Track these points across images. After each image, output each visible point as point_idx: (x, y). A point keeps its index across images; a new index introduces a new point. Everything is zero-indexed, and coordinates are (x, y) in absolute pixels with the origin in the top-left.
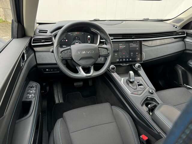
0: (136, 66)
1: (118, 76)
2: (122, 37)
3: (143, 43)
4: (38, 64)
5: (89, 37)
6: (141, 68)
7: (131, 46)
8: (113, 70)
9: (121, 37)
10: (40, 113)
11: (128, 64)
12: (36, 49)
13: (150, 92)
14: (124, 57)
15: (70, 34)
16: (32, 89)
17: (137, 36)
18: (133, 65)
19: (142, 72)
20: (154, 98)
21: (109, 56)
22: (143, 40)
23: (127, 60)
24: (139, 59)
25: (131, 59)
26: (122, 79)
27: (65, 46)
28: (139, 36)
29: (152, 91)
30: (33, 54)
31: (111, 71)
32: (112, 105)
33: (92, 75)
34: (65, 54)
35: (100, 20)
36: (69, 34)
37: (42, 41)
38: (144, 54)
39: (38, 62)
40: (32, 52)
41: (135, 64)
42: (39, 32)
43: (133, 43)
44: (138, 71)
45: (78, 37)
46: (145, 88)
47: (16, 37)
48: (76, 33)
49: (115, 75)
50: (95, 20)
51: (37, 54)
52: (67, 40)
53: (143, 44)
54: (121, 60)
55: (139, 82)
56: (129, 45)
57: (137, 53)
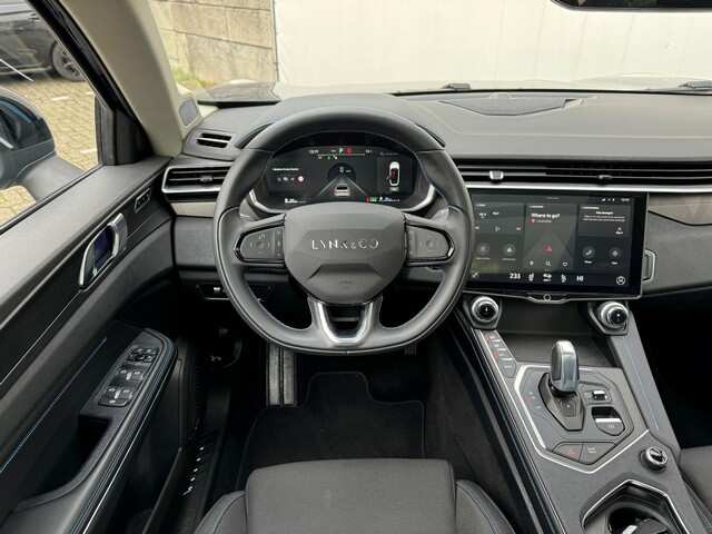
0: (602, 314)
1: (505, 349)
2: (547, 172)
3: (652, 206)
4: (177, 269)
5: (395, 165)
7: (587, 218)
8: (483, 320)
9: (544, 175)
10: (180, 450)
11: (563, 301)
12: (179, 207)
13: (645, 456)
14: (548, 264)
15: (315, 155)
16: (139, 364)
18: (589, 304)
19: (629, 345)
20: (666, 495)
21: (451, 264)
23: (564, 278)
24: (621, 280)
25: (580, 278)
26: (523, 369)
27: (292, 201)
29: (659, 459)
30: (167, 227)
31: (474, 324)
32: (461, 478)
33: (364, 346)
34: (259, 243)
35: (473, 88)
36: (312, 152)
37: (202, 179)
38: (650, 255)
39: (180, 260)
40: (163, 217)
41: (598, 305)
42: (201, 142)
43: (598, 203)
44: (613, 338)
45: (346, 167)
46: (623, 435)
47: (113, 162)
48: (341, 150)
49: (491, 344)
50: (449, 87)
51: (180, 228)
52: (301, 179)
53: (649, 208)
54: (531, 277)
55: (601, 397)
56: (579, 212)
57: (615, 253)
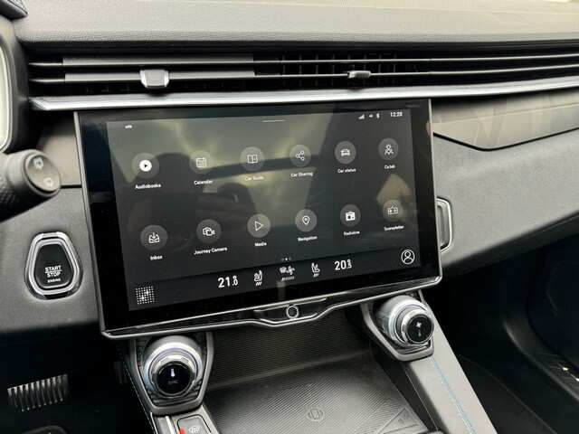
6: (438, 334)
17: (386, 67)
22: (439, 102)
28: (401, 67)
